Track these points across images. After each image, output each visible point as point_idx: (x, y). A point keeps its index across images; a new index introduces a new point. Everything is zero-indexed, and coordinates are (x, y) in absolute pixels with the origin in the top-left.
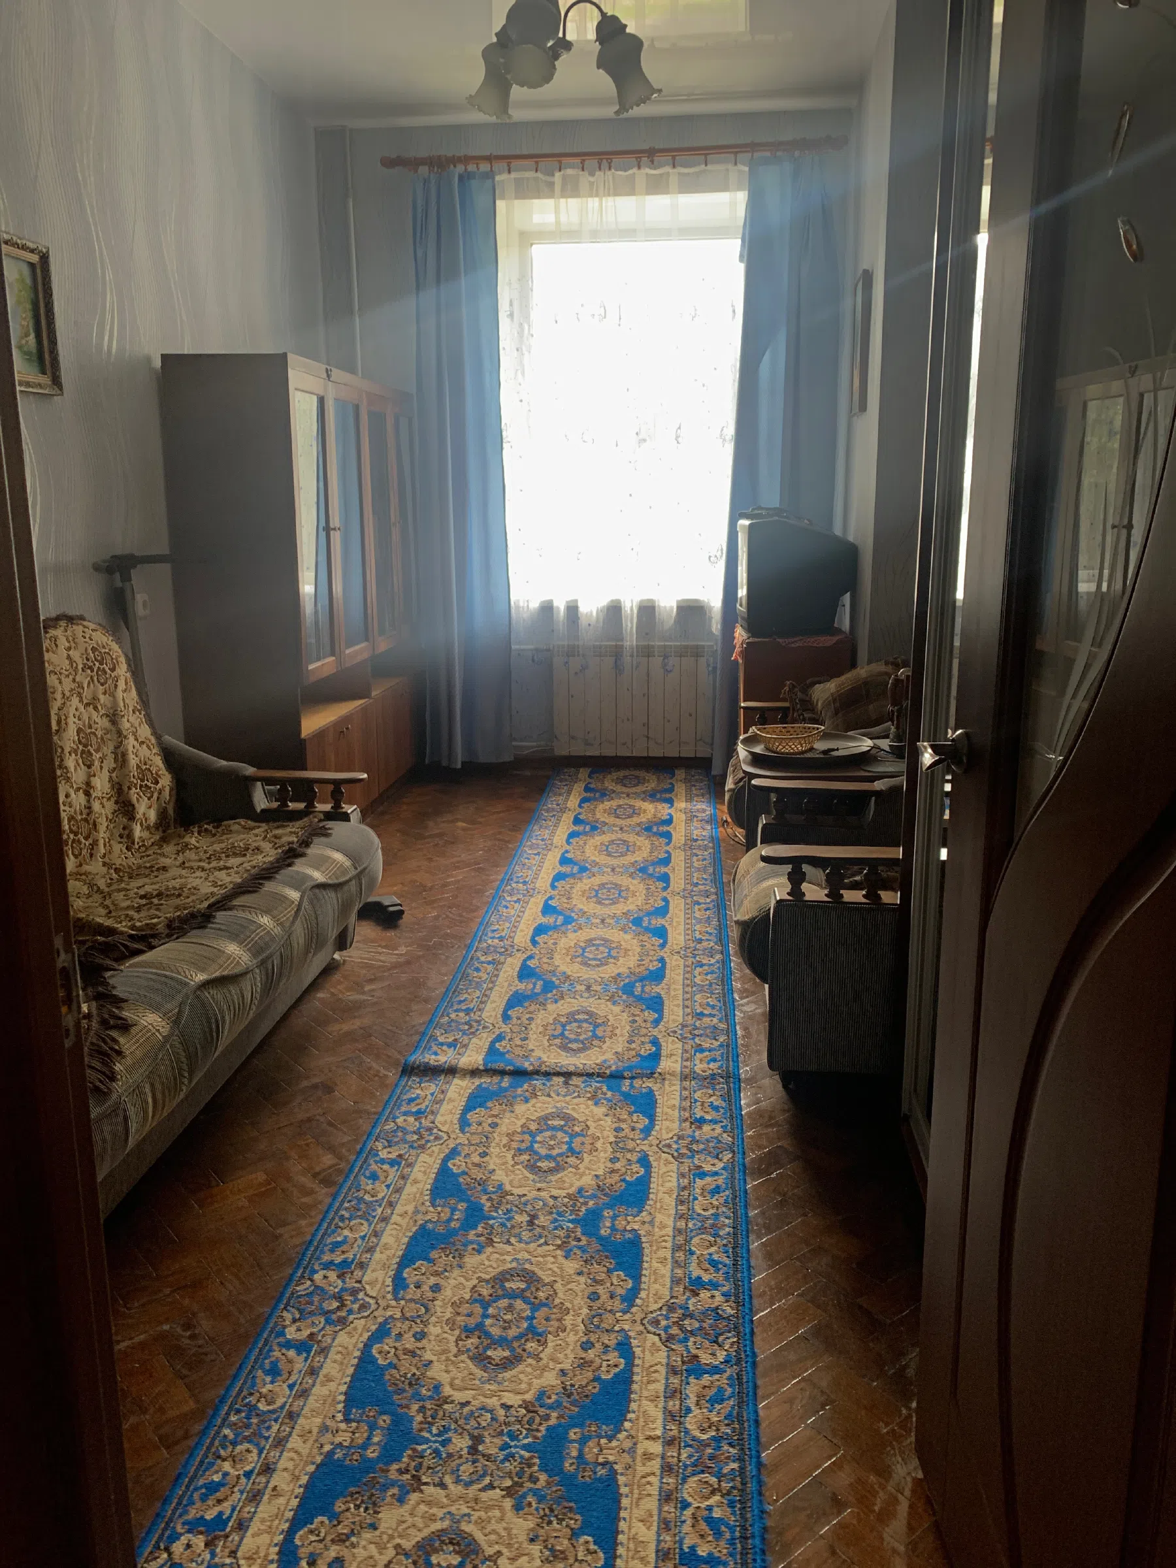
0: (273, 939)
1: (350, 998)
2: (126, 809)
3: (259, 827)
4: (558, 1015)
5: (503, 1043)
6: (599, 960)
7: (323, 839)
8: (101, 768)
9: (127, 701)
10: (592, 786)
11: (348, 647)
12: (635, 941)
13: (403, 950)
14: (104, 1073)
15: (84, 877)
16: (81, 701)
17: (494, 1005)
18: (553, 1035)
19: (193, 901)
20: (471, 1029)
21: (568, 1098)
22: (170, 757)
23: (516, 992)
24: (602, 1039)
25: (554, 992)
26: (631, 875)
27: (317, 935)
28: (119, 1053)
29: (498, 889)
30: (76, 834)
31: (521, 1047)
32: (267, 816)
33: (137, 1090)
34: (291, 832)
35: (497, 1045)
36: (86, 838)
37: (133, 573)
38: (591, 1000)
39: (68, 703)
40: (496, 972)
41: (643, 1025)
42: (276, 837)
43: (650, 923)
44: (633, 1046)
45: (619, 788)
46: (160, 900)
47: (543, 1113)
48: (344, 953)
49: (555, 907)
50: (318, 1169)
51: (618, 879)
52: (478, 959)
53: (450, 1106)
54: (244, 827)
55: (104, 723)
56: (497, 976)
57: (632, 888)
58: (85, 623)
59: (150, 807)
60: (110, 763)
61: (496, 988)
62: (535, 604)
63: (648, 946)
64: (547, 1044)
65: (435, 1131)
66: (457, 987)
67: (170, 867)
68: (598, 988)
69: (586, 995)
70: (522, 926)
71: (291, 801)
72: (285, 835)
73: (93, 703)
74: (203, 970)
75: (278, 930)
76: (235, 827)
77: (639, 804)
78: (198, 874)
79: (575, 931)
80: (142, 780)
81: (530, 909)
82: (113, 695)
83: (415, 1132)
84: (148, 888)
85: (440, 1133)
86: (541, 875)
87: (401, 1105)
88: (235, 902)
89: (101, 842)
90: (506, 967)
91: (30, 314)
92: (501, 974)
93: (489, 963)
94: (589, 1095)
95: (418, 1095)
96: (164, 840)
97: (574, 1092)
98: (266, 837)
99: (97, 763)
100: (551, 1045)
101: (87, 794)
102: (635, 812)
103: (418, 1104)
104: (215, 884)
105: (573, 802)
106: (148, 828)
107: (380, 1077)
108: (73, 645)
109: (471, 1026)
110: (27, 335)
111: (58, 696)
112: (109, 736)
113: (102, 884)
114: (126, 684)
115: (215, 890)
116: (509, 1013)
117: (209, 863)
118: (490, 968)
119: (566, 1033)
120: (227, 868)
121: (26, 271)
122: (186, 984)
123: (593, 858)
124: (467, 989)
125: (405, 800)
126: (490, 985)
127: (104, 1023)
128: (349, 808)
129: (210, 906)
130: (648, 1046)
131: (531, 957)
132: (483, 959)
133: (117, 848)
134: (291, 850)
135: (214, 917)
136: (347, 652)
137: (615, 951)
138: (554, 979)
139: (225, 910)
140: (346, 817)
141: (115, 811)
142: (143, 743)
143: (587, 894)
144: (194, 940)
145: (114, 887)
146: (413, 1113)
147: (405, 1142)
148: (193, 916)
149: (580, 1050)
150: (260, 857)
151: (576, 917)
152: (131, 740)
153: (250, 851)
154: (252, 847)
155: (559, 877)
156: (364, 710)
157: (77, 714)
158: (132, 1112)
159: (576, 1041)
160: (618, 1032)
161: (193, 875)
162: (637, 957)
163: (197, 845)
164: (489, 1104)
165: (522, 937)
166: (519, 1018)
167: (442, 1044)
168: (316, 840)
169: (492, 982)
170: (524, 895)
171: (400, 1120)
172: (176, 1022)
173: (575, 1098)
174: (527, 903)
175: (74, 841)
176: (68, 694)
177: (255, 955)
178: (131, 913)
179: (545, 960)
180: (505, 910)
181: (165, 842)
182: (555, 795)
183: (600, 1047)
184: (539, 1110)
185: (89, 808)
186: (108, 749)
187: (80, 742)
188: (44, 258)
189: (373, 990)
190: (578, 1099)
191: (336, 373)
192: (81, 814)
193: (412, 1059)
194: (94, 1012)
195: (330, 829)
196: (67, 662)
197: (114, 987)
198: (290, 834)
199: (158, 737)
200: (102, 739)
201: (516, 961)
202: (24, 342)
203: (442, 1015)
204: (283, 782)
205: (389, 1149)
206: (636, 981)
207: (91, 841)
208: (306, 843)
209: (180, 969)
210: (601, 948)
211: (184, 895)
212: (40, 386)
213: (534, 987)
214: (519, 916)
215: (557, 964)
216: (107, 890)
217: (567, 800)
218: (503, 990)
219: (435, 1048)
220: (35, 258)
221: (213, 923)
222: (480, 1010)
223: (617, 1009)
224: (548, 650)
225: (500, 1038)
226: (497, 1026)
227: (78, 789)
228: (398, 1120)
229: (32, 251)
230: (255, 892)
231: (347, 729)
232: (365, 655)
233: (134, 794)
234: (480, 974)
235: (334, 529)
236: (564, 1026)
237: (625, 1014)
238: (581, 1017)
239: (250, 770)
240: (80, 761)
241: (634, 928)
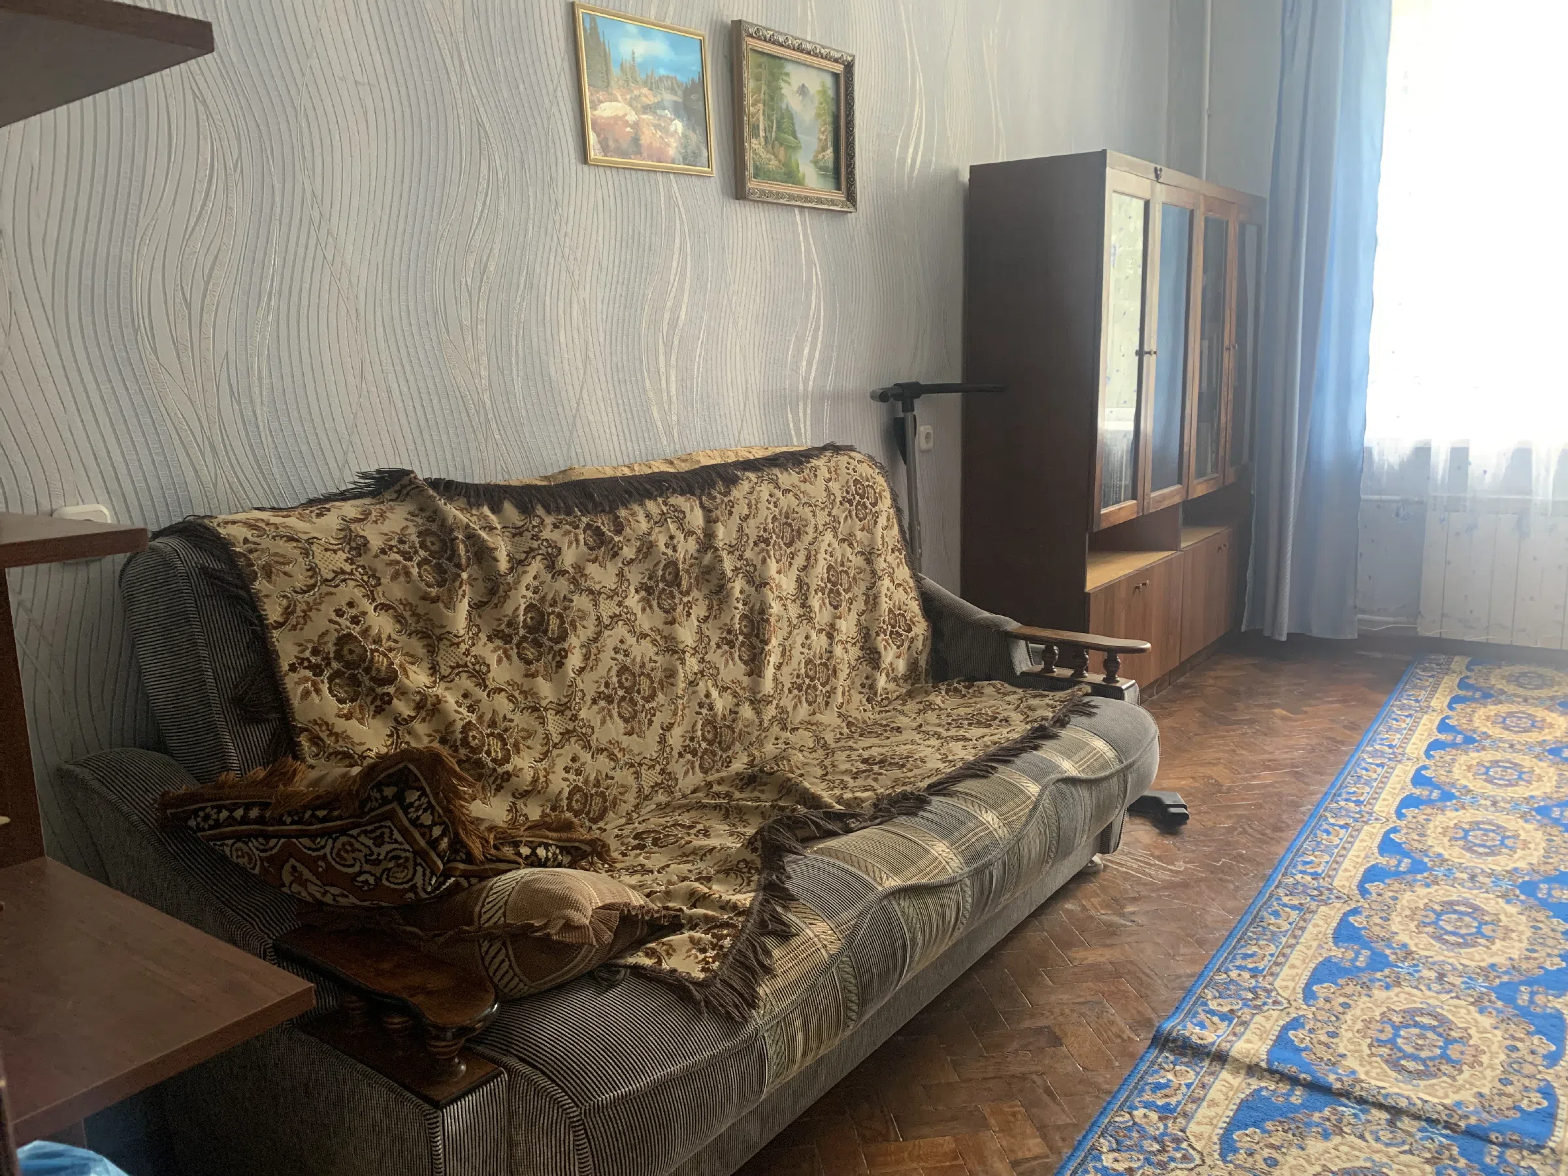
0: (995, 843)
1: (1104, 917)
2: (872, 657)
3: (1015, 693)
4: (1390, 1009)
5: (1301, 1033)
6: (1462, 936)
7: (1084, 719)
8: (850, 609)
9: (887, 539)
10: (1471, 681)
11: (1153, 490)
12: (1523, 918)
13: (1180, 866)
14: (741, 995)
15: (814, 728)
16: (836, 536)
17: (1294, 972)
18: (1378, 1040)
19: (915, 776)
20: (1258, 1000)
21: (1393, 1150)
22: (929, 603)
23: (1328, 960)
24: (1456, 1064)
25: (1387, 971)
26: (1524, 817)
27: (1058, 842)
28: (768, 970)
29: (1318, 806)
30: (812, 679)
31: (1327, 1046)
32: (1027, 681)
33: (784, 1021)
34: (1048, 705)
35: (1291, 1033)
36: (823, 685)
37: (917, 403)
38: (1445, 997)
39: (821, 538)
40: (1302, 924)
41: (1530, 1058)
42: (1030, 708)
43: (1550, 895)
44: (1510, 1089)
45: (1511, 688)
46: (881, 768)
47: (1348, 1165)
48: (1107, 856)
49: (1399, 845)
50: (1020, 1155)
51: (1501, 819)
52: (1279, 899)
53: (1211, 1112)
54: (998, 691)
55: (859, 561)
56: (1303, 929)
57: (1523, 836)
58: (853, 454)
59: (898, 657)
60: (859, 605)
61: (1298, 947)
62: (1406, 446)
63: (1546, 930)
64: (1367, 1051)
65: (1184, 1145)
66: (1245, 933)
67: (905, 729)
68: (1458, 981)
69: (1436, 987)
70: (1347, 864)
71: (1057, 666)
72: (1041, 707)
73: (848, 540)
74: (896, 871)
75: (1003, 832)
76: (989, 690)
77: (1540, 713)
78: (934, 742)
79: (1428, 886)
80: (894, 627)
81: (1363, 840)
82: (870, 532)
83: (1155, 1139)
84: (875, 752)
85: (1191, 1151)
86: (1383, 796)
87: (1143, 1090)
88: (960, 787)
89: (840, 690)
90: (1317, 919)
91: (830, 128)
92: (1310, 927)
93: (1293, 907)
94: (1428, 1155)
95: (1169, 1080)
96: (910, 694)
97: (1404, 1143)
98: (1018, 706)
99: (844, 604)
100: (1372, 1055)
101: (830, 636)
102: (1536, 725)
103: (1167, 1096)
104: (945, 759)
105: (1440, 701)
106: (895, 679)
107: (1123, 1040)
108: (834, 476)
109: (1257, 997)
110: (824, 149)
111: (810, 530)
112: (862, 576)
113: (829, 737)
114: (888, 520)
115: (941, 766)
116: (1314, 988)
117: (948, 730)
118: (1294, 914)
119: (1399, 1041)
120: (966, 739)
121: (829, 81)
122: (872, 889)
123: (1464, 782)
124: (1257, 939)
125: (1212, 673)
126: (1293, 941)
127: (763, 928)
128: (1124, 683)
129: (930, 786)
130: (1536, 1097)
131: (1355, 912)
132: (1286, 900)
133: (857, 697)
134: (1042, 728)
135: (929, 803)
136: (1153, 495)
137: (1490, 927)
138: (1388, 952)
139: (944, 795)
140: (1119, 694)
141: (860, 658)
142: (899, 585)
143: (1451, 833)
144: (895, 830)
145: (842, 743)
146: (1157, 1106)
147: (1141, 1150)
148: (905, 796)
149: (1420, 1075)
150: (1005, 731)
151: (1430, 864)
152: (886, 582)
153: (997, 722)
154: (1000, 717)
155: (1409, 802)
156: (1168, 563)
157: (830, 549)
158: (771, 1051)
159: (1414, 1058)
160: (1485, 1059)
161: (927, 743)
162: (1525, 944)
163: (942, 705)
164: (1269, 1125)
165: (1346, 877)
166: (1327, 1000)
167: (1213, 1013)
168: (1076, 719)
169: (1295, 937)
170: (1356, 820)
171: (1139, 1113)
172: (850, 939)
173: (1404, 1152)
174: (1359, 831)
175: (809, 687)
176: (821, 528)
177: (967, 863)
178: (847, 778)
179: (1378, 921)
180: (1325, 836)
181: (910, 697)
182: (1415, 687)
183: (1453, 1078)
184: (1344, 1157)
185: (831, 652)
186: (859, 590)
187: (829, 580)
188: (849, 67)
189: (1133, 913)
190: (1409, 1156)
191: (1167, 174)
192: (821, 658)
193: (1168, 1026)
194: (756, 908)
195: (1095, 707)
196: (825, 494)
197: (789, 877)
198: (1045, 707)
199: (918, 580)
200: (854, 579)
201: (1332, 913)
202: (820, 156)
203: (1219, 970)
204: (1049, 643)
205: (1116, 1155)
206: (1522, 983)
207: (828, 688)
208: (1061, 722)
209: (870, 867)
210: (1467, 919)
211: (908, 766)
212: (833, 203)
213: (1357, 956)
214: (1344, 848)
215: (1394, 928)
216: (833, 745)
217: (1431, 696)
218: (1310, 953)
219: (1202, 1016)
220: (839, 68)
221: (924, 810)
222: (1272, 974)
223: (1486, 1021)
224: (1421, 503)
225: (1296, 1024)
226: (1294, 1004)
227: (821, 631)
228: (1135, 1113)
229: (836, 61)
230: (985, 777)
231: (1144, 584)
232: (1177, 500)
233: (880, 642)
234: (1279, 921)
235: (1149, 353)
236: (1396, 1028)
237: (1498, 1033)
238: (1426, 1020)
239: (1012, 625)
240: (827, 601)
241: (1522, 897)
